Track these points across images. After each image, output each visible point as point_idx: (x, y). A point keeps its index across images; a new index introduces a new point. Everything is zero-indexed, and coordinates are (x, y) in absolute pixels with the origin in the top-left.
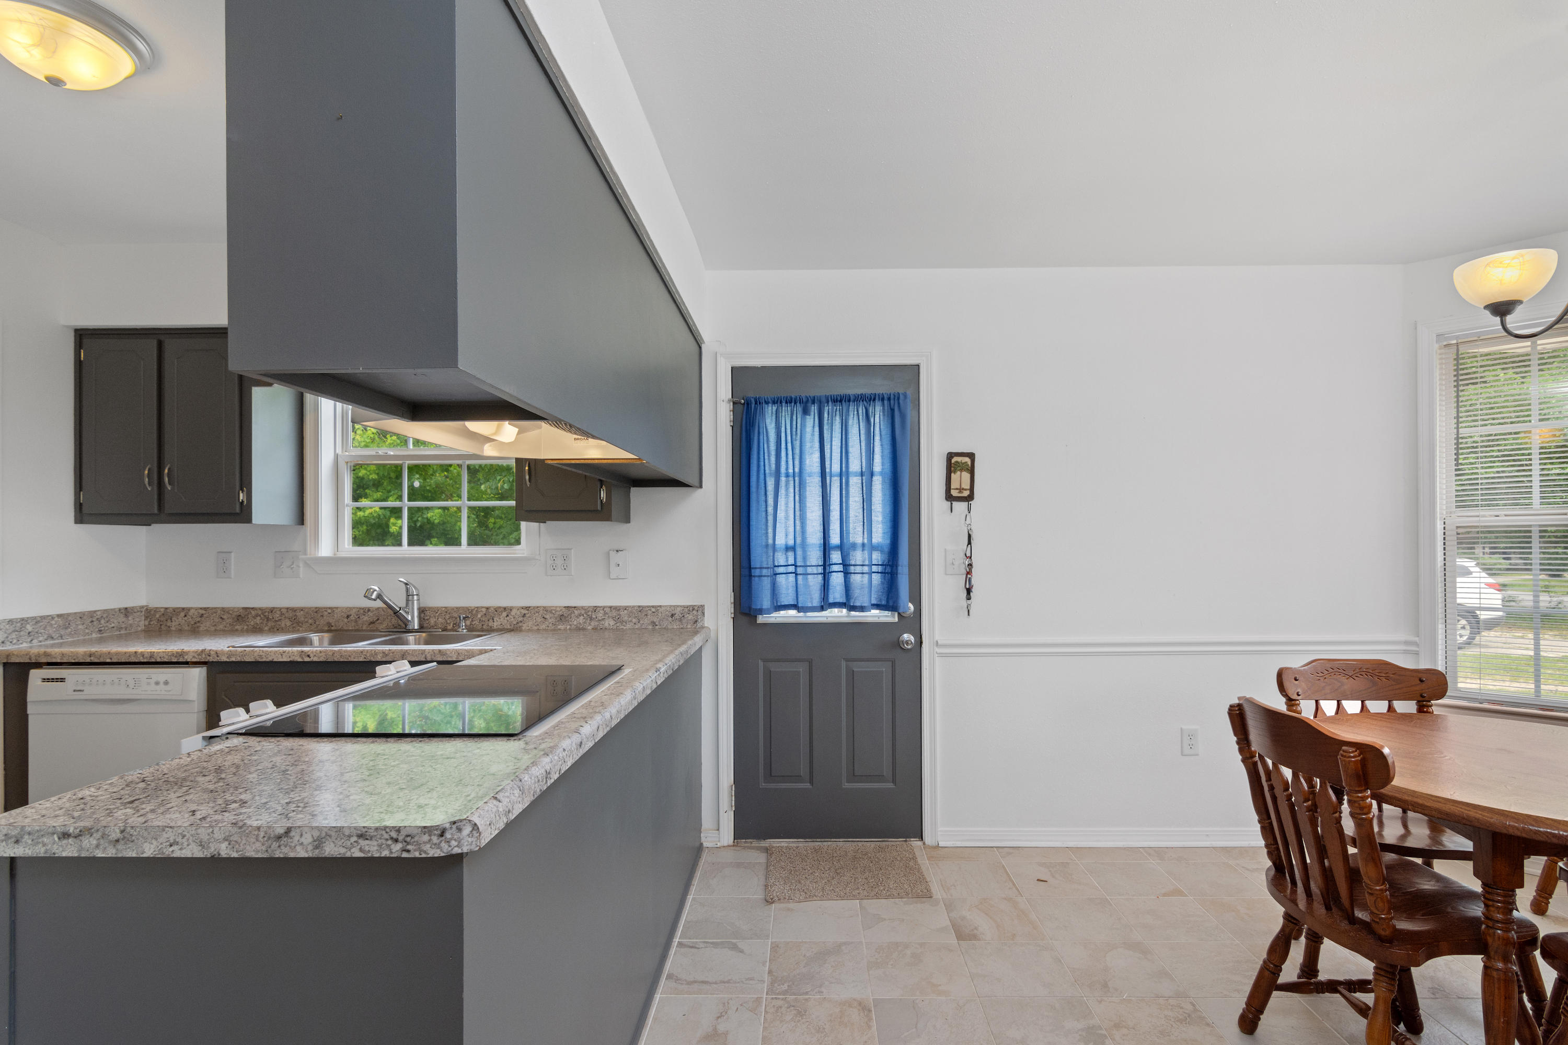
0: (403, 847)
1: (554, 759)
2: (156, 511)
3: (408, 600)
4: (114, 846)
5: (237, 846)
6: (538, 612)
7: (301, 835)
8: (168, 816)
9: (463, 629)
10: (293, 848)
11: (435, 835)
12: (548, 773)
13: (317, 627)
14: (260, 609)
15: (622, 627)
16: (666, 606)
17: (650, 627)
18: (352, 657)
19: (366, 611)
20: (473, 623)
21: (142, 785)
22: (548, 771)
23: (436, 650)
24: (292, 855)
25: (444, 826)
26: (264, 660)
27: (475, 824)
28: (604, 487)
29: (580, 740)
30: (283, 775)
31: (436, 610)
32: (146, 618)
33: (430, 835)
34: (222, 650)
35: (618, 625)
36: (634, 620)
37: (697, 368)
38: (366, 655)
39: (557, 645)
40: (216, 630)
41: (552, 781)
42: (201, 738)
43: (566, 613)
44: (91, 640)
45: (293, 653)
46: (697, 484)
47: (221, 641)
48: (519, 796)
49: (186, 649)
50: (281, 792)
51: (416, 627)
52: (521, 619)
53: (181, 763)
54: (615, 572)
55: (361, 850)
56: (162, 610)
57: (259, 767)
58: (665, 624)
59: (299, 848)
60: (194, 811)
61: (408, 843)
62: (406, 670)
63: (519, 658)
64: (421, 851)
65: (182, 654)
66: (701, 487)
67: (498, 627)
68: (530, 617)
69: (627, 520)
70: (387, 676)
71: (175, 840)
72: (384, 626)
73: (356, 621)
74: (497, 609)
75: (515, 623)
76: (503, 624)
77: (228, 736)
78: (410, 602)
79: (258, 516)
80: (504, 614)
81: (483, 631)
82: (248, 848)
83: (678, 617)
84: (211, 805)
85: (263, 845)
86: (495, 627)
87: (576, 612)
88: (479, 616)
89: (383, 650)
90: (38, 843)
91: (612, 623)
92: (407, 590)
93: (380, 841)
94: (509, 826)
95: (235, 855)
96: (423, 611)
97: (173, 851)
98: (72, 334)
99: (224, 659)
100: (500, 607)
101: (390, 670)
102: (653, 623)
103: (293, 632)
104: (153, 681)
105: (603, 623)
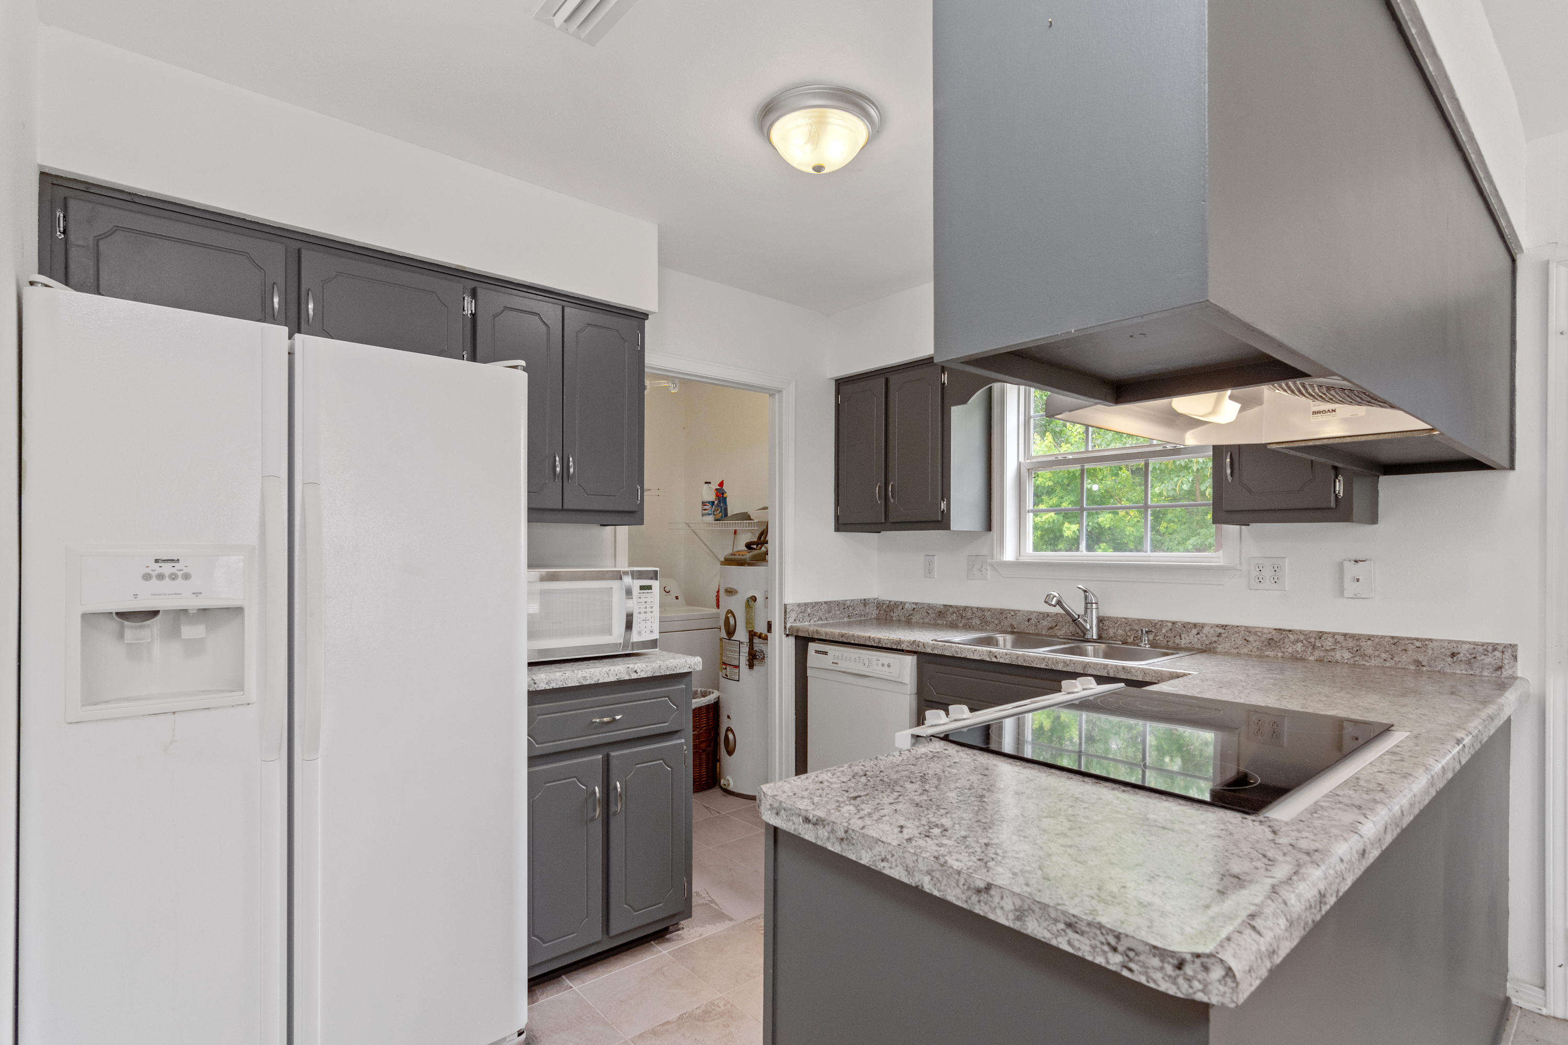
0: (1124, 962)
1: (1329, 874)
2: (883, 521)
3: (1086, 608)
4: (840, 843)
5: (939, 885)
6: (1238, 633)
7: (1002, 898)
8: (881, 826)
9: (1145, 644)
10: (993, 910)
11: (1169, 963)
12: (1322, 896)
13: (1002, 627)
14: (956, 607)
15: (1364, 663)
16: (1441, 641)
17: (1413, 667)
18: (1035, 663)
19: (1046, 616)
20: (1157, 638)
21: (864, 779)
22: (1322, 892)
23: (1119, 666)
24: (992, 917)
25: (1184, 956)
26: (959, 656)
27: (1230, 969)
28: (1340, 477)
29: (1362, 848)
30: (980, 801)
31: (1115, 621)
32: (877, 608)
33: (1162, 961)
34: (928, 643)
35: (1357, 658)
36: (1384, 656)
37: (1508, 292)
38: (1047, 663)
39: (1271, 678)
40: (923, 623)
41: (1328, 907)
42: (910, 737)
43: (1277, 637)
44: (843, 623)
45: (982, 652)
46: (1506, 463)
47: (926, 634)
48: (1286, 930)
49: (903, 638)
50: (979, 826)
51: (1095, 637)
52: (1215, 639)
53: (894, 761)
54: (1350, 588)
55: (1069, 943)
56: (888, 602)
57: (958, 785)
58: (1440, 665)
59: (999, 912)
60: (902, 827)
61: (1131, 960)
62: (1092, 689)
63: (1224, 691)
64: (1148, 978)
65: (899, 642)
66: (1512, 467)
67: (1187, 645)
68: (1227, 637)
69: (1374, 519)
70: (1073, 693)
71: (885, 856)
72: (1062, 632)
73: (1036, 626)
74: (1185, 625)
75: (1207, 642)
76: (1193, 643)
77: (932, 738)
78: (1089, 610)
79: (955, 525)
80: (1194, 631)
81: (1168, 648)
82: (949, 890)
83: (1464, 658)
84: (917, 823)
85: (963, 893)
86: (1183, 645)
87: (1291, 636)
88: (1164, 631)
89: (1064, 659)
90: (789, 820)
91: (1347, 655)
92: (1086, 597)
93: (1093, 942)
94: (1274, 972)
95: (936, 893)
96: (1101, 621)
97: (884, 867)
98: (834, 381)
99: (929, 651)
100: (1189, 623)
101: (1077, 687)
102: (1418, 663)
103: (982, 630)
104: (880, 663)
105: (1333, 654)
